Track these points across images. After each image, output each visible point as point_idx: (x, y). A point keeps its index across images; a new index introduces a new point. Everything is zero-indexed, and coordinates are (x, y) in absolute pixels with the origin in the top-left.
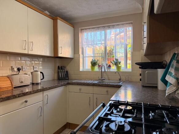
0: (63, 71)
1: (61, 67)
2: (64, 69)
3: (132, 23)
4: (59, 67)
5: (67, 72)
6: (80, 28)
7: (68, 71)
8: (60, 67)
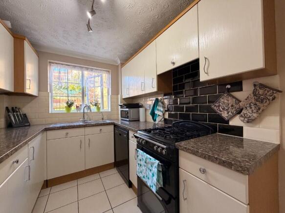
0: (17, 115)
1: (13, 108)
2: (19, 112)
3: (109, 71)
4: (7, 108)
5: (25, 115)
6: (48, 61)
7: (27, 115)
8: (10, 109)
